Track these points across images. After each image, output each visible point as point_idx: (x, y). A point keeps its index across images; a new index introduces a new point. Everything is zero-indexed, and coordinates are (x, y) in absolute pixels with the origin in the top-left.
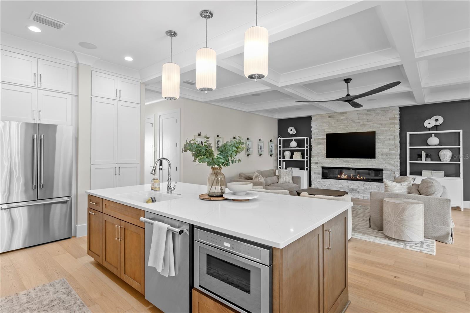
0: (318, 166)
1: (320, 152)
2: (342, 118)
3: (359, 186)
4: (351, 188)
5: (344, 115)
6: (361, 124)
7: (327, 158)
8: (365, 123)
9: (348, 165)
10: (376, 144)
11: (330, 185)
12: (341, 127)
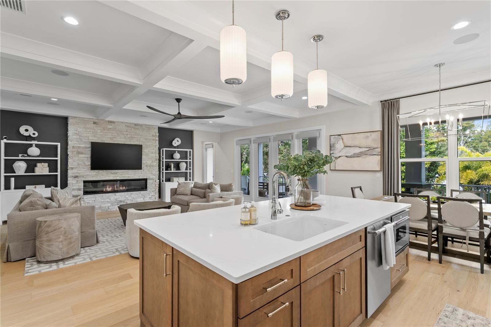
0: (78, 180)
1: (82, 163)
2: (110, 127)
3: (127, 197)
4: (119, 200)
5: (111, 124)
6: (129, 136)
7: (93, 171)
8: (133, 136)
9: (116, 177)
10: (143, 156)
11: (95, 201)
12: (108, 136)
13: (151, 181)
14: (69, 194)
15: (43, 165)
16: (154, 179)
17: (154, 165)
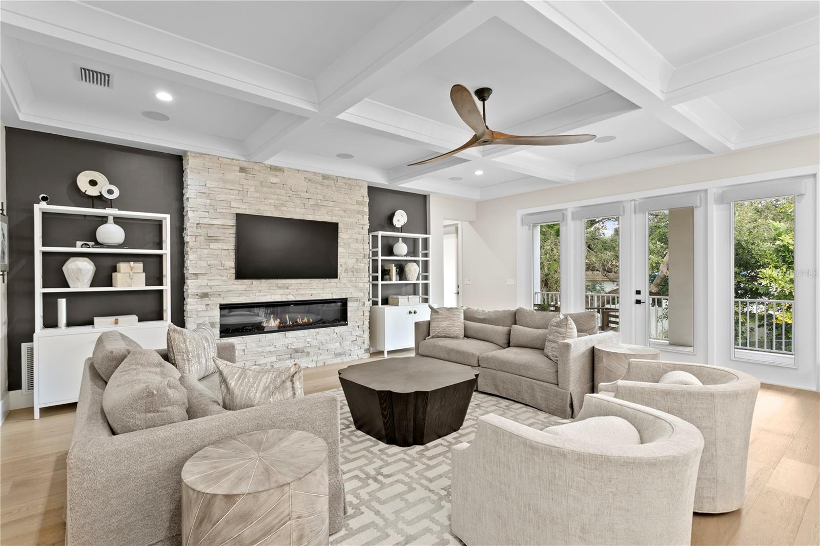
0: (209, 302)
1: (216, 262)
2: (274, 180)
3: (308, 340)
4: (293, 347)
5: (277, 173)
6: (312, 202)
7: (240, 281)
8: (320, 201)
9: (287, 295)
10: (339, 249)
11: (244, 350)
12: (270, 201)
13: (356, 304)
14: (211, 344)
15: (132, 268)
16: (360, 300)
17: (360, 269)
